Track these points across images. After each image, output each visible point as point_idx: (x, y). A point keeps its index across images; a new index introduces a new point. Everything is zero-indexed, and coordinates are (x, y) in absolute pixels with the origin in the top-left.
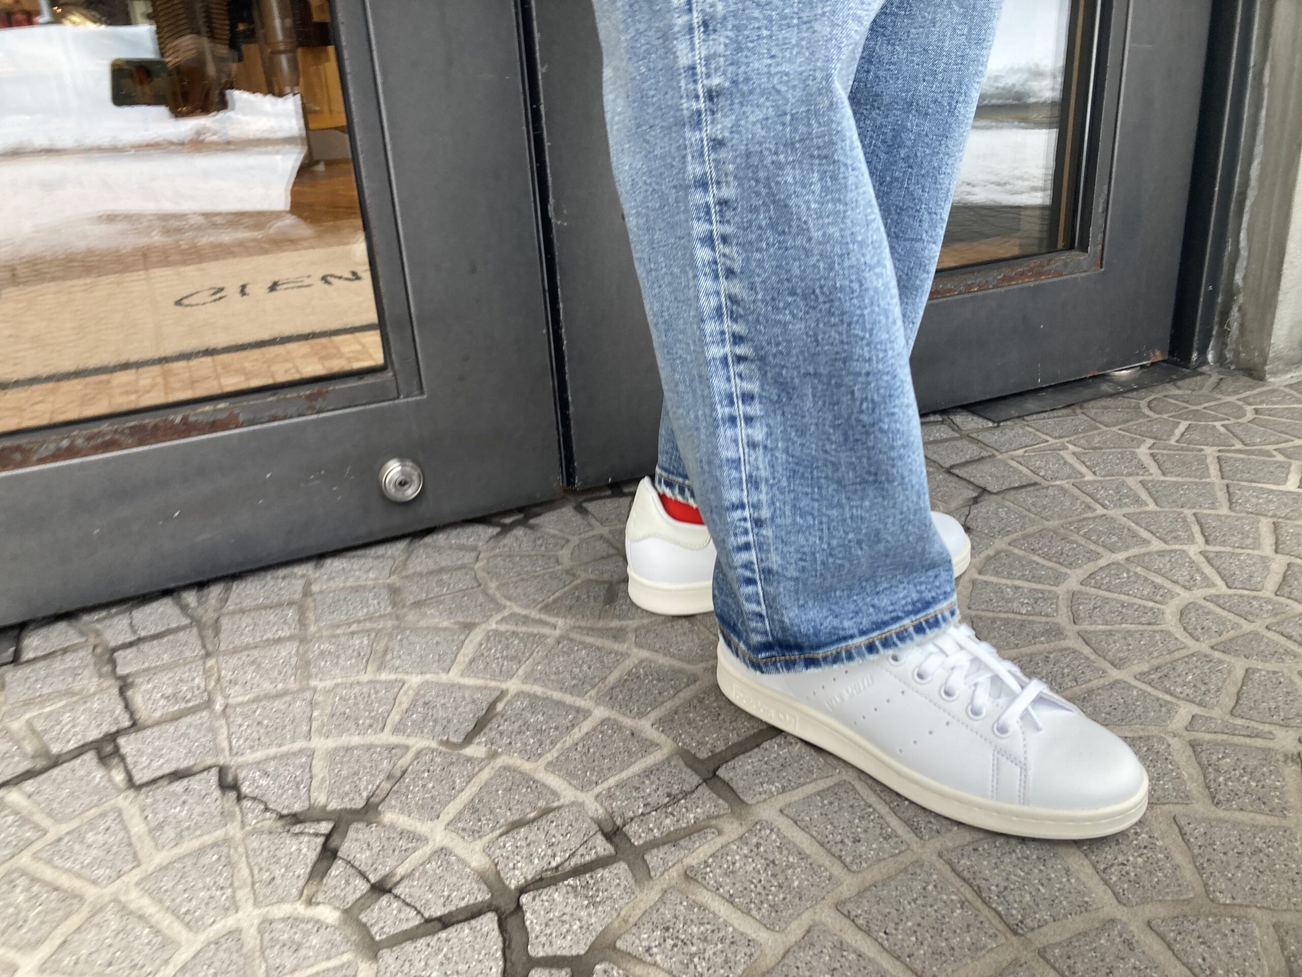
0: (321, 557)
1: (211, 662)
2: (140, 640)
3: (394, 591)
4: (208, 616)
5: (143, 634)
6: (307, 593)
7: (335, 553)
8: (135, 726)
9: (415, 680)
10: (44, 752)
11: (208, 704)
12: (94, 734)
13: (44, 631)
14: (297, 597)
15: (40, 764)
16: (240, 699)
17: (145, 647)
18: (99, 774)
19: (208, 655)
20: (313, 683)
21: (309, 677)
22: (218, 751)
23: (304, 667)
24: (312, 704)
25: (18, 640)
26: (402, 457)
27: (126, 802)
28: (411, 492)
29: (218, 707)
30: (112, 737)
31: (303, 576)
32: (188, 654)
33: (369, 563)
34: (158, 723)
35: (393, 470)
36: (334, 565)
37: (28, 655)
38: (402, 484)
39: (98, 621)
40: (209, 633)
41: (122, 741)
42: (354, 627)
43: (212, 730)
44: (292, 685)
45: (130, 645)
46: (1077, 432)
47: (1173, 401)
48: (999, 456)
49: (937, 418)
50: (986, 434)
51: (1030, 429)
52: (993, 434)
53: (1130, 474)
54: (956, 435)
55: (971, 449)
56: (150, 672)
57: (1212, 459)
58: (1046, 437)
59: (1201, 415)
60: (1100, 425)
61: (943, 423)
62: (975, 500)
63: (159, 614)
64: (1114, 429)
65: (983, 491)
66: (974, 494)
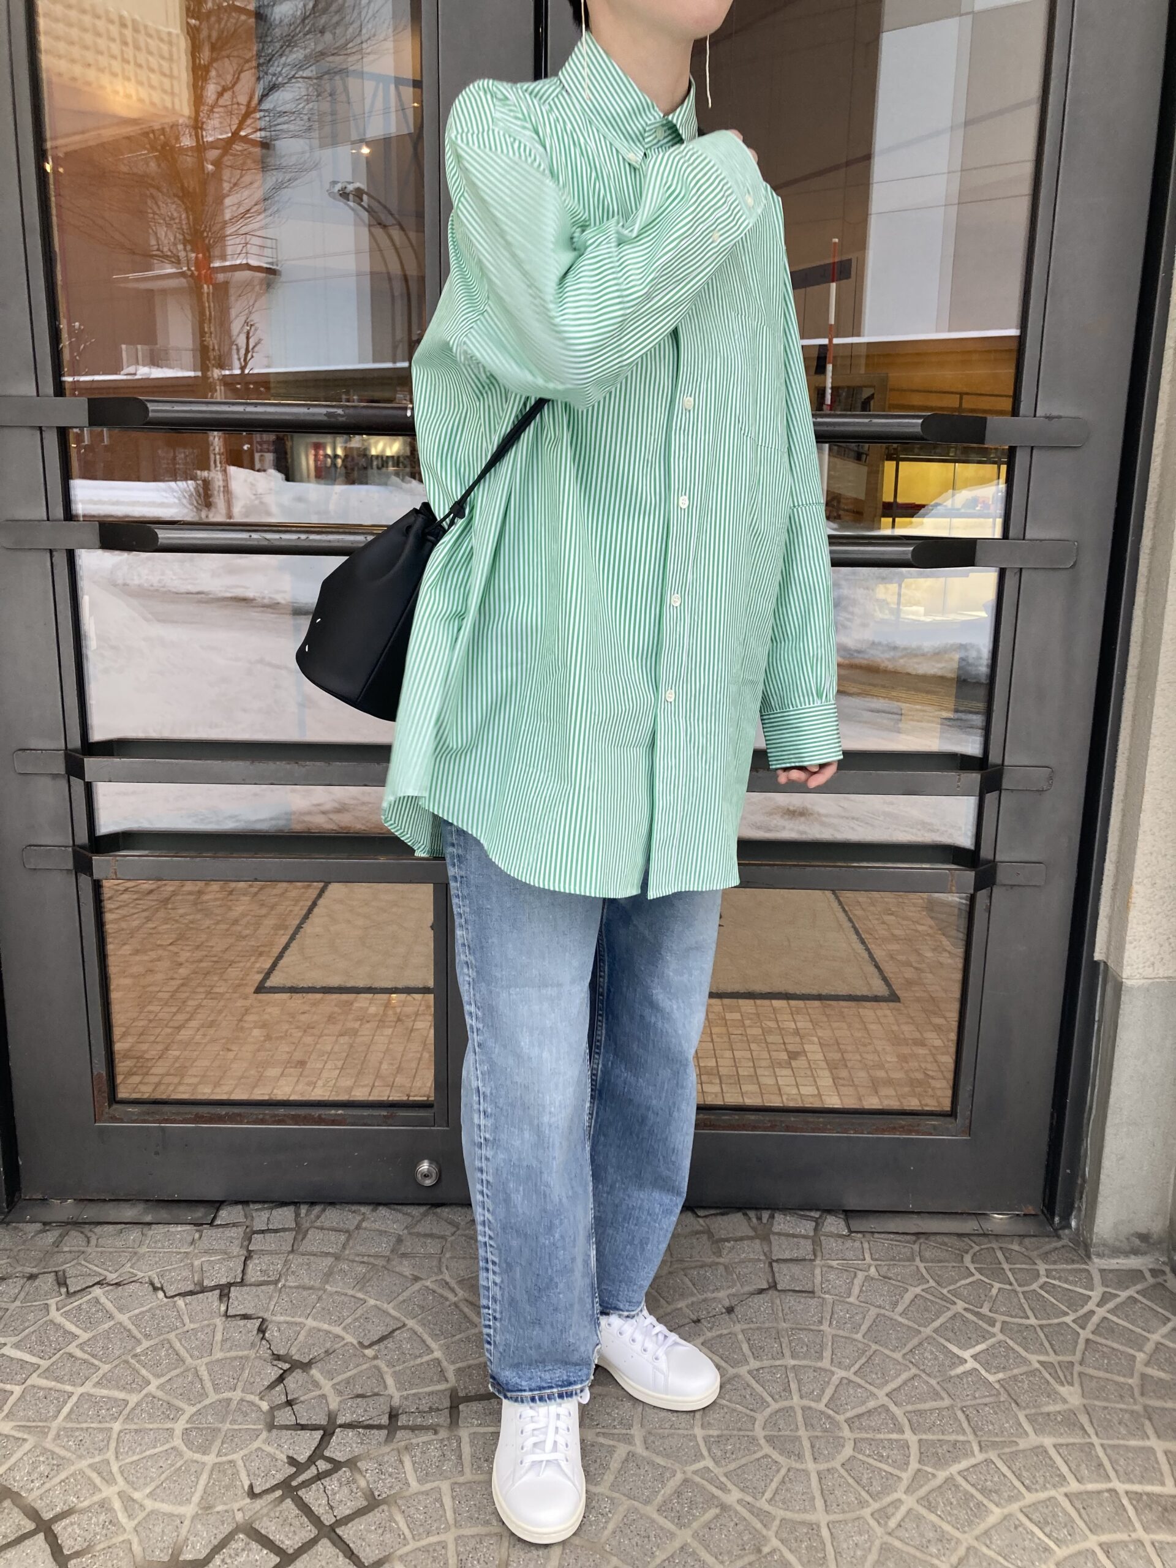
0: (377, 1204)
1: (291, 1257)
2: (269, 1231)
3: (400, 1240)
4: (306, 1225)
5: (271, 1227)
6: (358, 1227)
7: (386, 1204)
8: (242, 1283)
9: (372, 1302)
10: (201, 1283)
11: (276, 1282)
12: (223, 1281)
13: (230, 1208)
14: (352, 1228)
15: (198, 1288)
16: (292, 1284)
17: (268, 1236)
18: (216, 1303)
19: (292, 1251)
20: (327, 1287)
21: (327, 1282)
22: (267, 1310)
23: (328, 1275)
24: (320, 1299)
25: (218, 1210)
26: (432, 1161)
27: (219, 1322)
28: (428, 1182)
29: (280, 1285)
30: (230, 1285)
31: (364, 1214)
32: (284, 1248)
33: (400, 1216)
34: (251, 1285)
35: (425, 1166)
36: (383, 1211)
37: (218, 1222)
38: (426, 1176)
39: (256, 1210)
40: (300, 1237)
41: (232, 1289)
42: (365, 1259)
43: (271, 1298)
44: (317, 1284)
45: (263, 1232)
46: (893, 1259)
47: (999, 1254)
48: (818, 1262)
49: (816, 1214)
50: (832, 1240)
51: (866, 1245)
52: (840, 1241)
53: (880, 1307)
54: (812, 1233)
55: (805, 1249)
56: (262, 1252)
57: (949, 1314)
58: (867, 1256)
59: (997, 1273)
60: (918, 1259)
61: (816, 1220)
62: (761, 1291)
63: (284, 1216)
64: (922, 1266)
65: (773, 1286)
66: (765, 1286)
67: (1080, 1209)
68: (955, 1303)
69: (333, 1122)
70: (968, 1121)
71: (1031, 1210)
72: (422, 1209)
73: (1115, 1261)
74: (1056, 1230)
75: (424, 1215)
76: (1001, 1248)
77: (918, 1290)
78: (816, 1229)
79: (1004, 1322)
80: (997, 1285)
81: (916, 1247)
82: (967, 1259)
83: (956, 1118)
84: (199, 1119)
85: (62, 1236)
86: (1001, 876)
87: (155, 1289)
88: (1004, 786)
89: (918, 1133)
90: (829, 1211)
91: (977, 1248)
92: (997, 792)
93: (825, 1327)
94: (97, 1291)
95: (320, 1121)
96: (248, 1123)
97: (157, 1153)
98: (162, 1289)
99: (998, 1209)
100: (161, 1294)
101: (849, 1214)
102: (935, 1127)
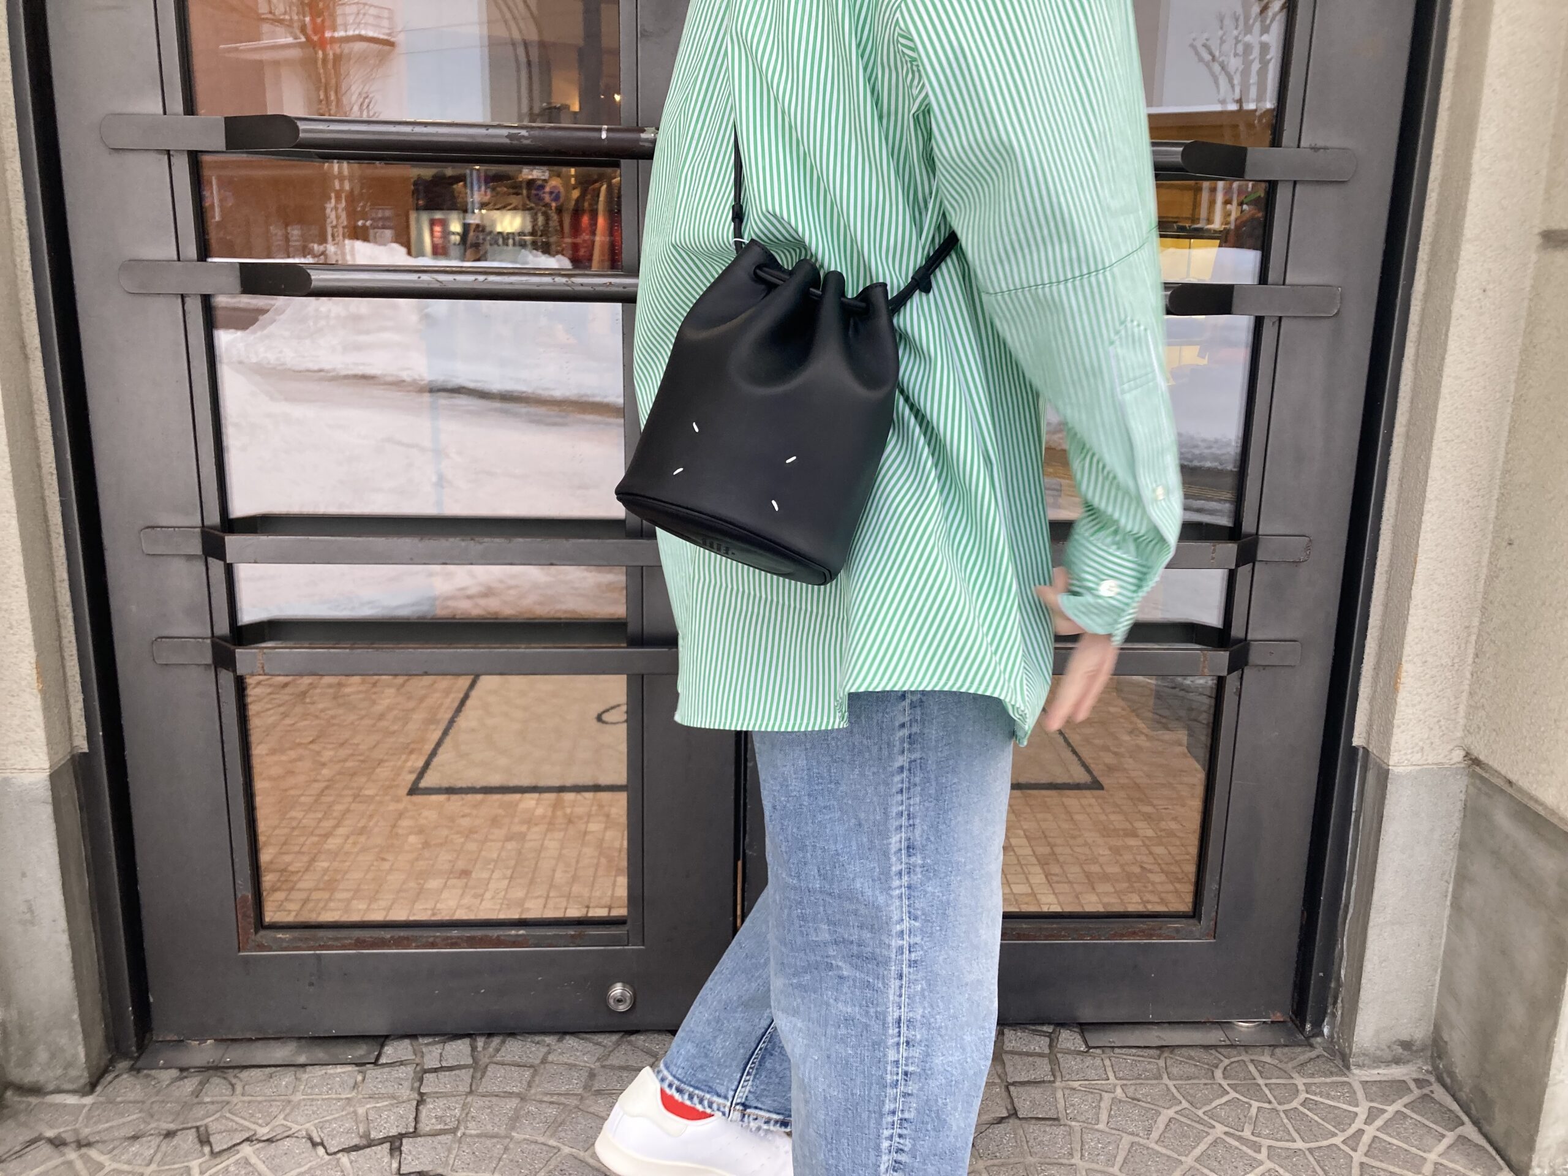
0: (563, 1033)
1: (469, 1099)
2: (442, 1069)
3: (592, 1075)
4: (484, 1060)
5: (444, 1064)
6: (544, 1061)
7: (572, 1033)
8: (415, 1133)
9: (566, 1150)
10: (367, 1135)
11: (454, 1131)
12: (394, 1132)
13: (396, 1043)
14: (537, 1062)
15: (364, 1142)
16: (473, 1132)
17: (441, 1074)
18: (386, 1159)
19: (471, 1092)
20: (514, 1134)
21: (513, 1128)
22: (446, 1164)
23: (514, 1120)
24: (506, 1149)
25: (382, 1046)
26: (625, 982)
28: (622, 1008)
29: (459, 1134)
30: (401, 1136)
31: (548, 1045)
32: (461, 1088)
33: (590, 1046)
34: (424, 1135)
35: (617, 990)
36: (570, 1041)
37: (383, 1060)
38: (619, 1001)
39: (427, 1044)
40: (479, 1075)
41: (405, 1141)
42: (555, 1099)
43: (449, 1150)
44: (502, 1132)
45: (435, 1070)
46: (1139, 1077)
47: (1252, 1068)
48: (1058, 1084)
49: (1050, 1029)
50: (1070, 1057)
51: (1107, 1062)
52: (1079, 1058)
53: (1132, 1134)
54: (1047, 1051)
55: (1043, 1070)
56: (438, 1095)
57: (1209, 1139)
58: (1111, 1075)
59: (1254, 1091)
60: (1165, 1076)
61: (1049, 1035)
62: (1001, 1120)
63: (458, 1051)
64: (1171, 1084)
65: (1014, 1114)
66: (1005, 1114)
67: (1334, 1015)
68: (1214, 1127)
69: (514, 943)
70: (1212, 923)
71: (1279, 1017)
72: (615, 1038)
73: (1376, 1071)
74: (1308, 1038)
75: (618, 1044)
76: (1252, 1061)
77: (1171, 1113)
78: (1050, 1046)
79: (1269, 1147)
80: (1255, 1105)
81: (1161, 1063)
82: (1218, 1073)
83: (1200, 920)
84: (360, 944)
85: (202, 1084)
86: (1254, 657)
87: (314, 1145)
88: (1259, 558)
89: (1160, 937)
90: (1061, 1025)
91: (1227, 1062)
92: (1251, 565)
93: (1076, 1160)
94: (247, 1150)
95: (499, 942)
96: (417, 947)
97: (311, 984)
98: (322, 1144)
99: (1245, 1016)
100: (321, 1150)
101: (1083, 1027)
102: (1177, 930)
